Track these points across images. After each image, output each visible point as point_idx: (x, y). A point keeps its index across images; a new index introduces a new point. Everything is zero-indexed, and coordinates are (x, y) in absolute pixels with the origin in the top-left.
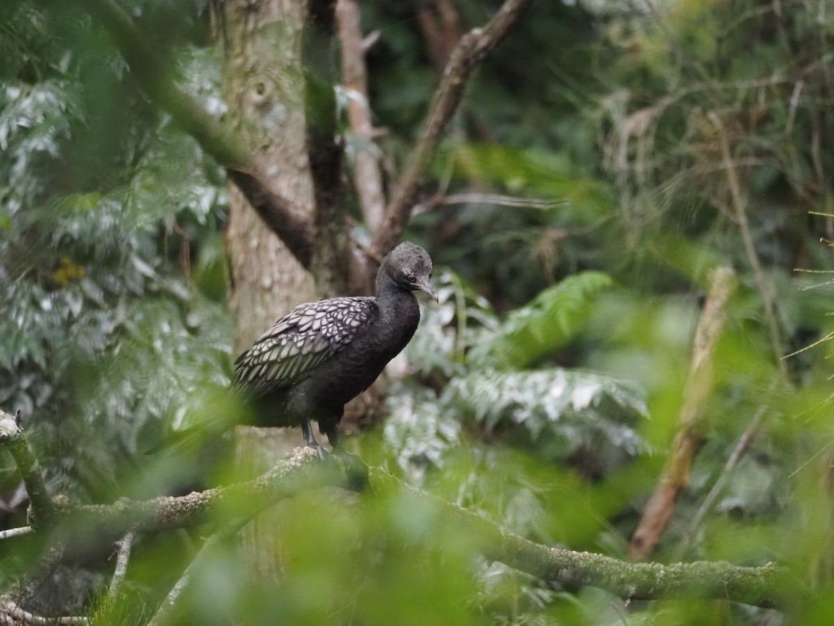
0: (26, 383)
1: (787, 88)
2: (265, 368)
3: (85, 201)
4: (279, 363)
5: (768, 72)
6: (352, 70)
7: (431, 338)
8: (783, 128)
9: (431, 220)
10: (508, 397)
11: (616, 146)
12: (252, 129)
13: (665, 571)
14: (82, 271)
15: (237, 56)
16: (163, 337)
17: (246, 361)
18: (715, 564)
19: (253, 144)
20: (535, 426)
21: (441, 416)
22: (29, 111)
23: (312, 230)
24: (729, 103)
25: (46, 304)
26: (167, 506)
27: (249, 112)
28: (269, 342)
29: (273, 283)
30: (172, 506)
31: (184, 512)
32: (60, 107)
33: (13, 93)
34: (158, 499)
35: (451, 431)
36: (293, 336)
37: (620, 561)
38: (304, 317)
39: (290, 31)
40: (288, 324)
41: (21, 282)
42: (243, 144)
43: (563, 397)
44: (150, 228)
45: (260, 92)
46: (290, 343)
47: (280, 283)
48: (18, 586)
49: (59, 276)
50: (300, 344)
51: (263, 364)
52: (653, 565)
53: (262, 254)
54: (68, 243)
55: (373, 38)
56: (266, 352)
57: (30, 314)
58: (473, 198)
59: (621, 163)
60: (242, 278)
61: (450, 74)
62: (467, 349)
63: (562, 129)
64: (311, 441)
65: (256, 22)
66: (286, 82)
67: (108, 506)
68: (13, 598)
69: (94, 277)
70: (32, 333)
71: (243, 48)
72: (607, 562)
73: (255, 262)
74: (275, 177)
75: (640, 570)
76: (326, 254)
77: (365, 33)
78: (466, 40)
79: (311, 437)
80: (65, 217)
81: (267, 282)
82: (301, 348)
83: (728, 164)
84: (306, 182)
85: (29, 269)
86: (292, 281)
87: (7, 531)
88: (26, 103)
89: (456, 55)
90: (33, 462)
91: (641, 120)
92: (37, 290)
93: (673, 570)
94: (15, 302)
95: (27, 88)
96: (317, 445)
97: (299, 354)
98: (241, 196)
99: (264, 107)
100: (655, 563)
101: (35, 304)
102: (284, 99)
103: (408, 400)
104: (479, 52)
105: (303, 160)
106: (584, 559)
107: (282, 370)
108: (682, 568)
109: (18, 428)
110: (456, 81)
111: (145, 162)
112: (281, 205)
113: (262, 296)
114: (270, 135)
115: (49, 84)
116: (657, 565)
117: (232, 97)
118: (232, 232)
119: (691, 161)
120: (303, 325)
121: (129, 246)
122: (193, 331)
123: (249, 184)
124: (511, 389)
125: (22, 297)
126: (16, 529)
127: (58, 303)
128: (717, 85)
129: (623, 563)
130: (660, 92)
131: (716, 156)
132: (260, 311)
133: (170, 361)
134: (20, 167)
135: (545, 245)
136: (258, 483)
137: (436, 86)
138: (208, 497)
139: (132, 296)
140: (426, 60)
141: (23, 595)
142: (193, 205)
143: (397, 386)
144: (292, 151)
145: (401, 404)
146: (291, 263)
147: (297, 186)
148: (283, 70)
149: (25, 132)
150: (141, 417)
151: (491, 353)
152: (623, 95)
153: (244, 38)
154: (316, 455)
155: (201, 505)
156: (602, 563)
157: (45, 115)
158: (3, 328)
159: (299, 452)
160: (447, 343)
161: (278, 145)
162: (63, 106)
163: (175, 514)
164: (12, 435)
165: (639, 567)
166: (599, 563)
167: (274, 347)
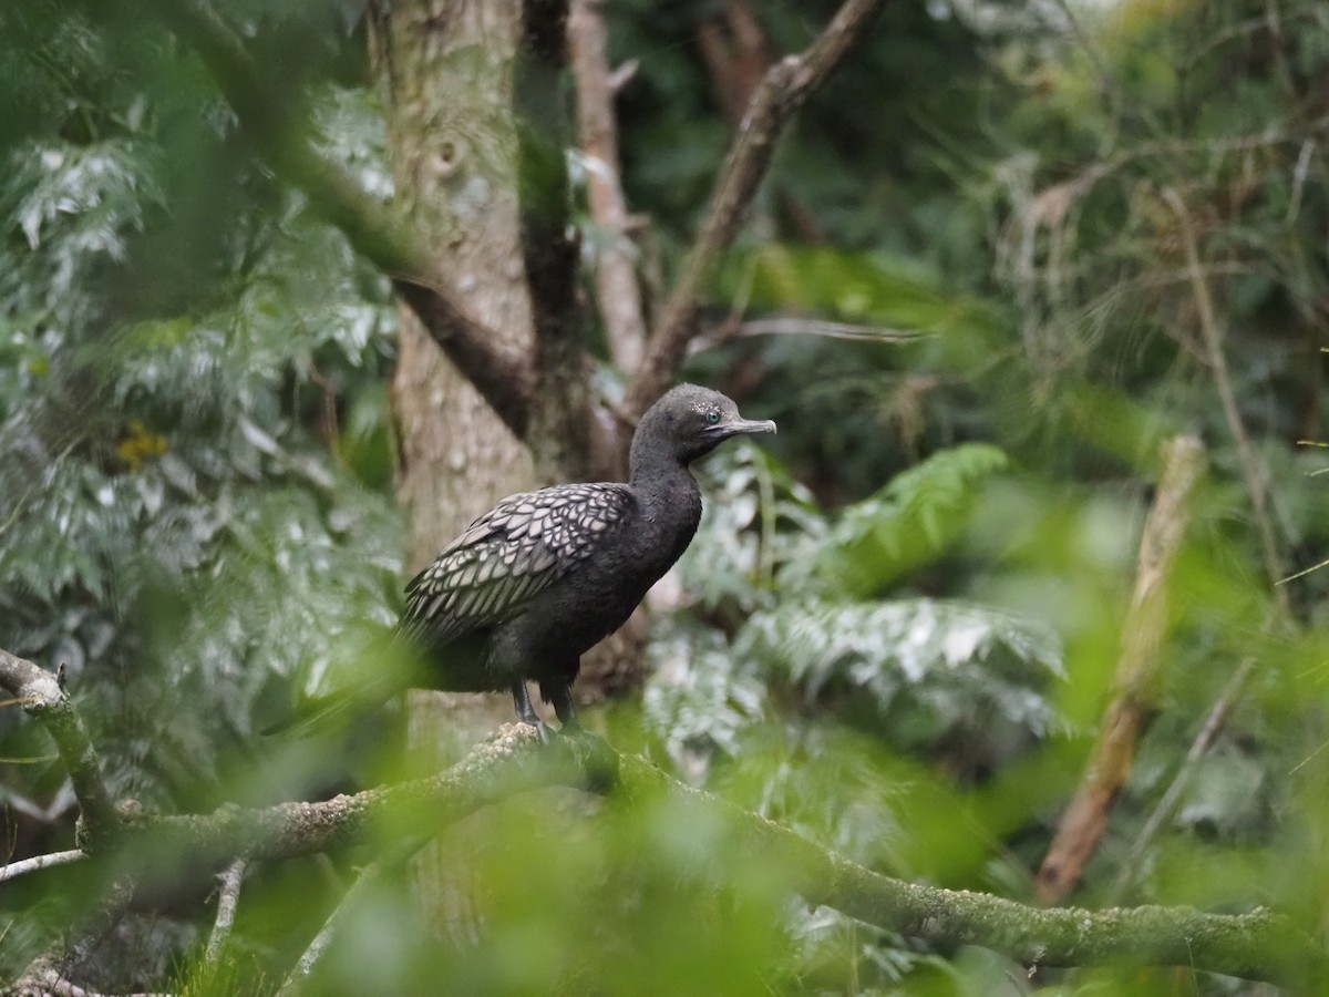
0: (72, 620)
1: (1289, 151)
2: (453, 598)
3: (165, 332)
4: (477, 589)
5: (1258, 126)
6: (592, 122)
7: (718, 549)
8: (1282, 214)
9: (719, 361)
10: (841, 643)
11: (1016, 242)
12: (434, 216)
13: (1092, 920)
14: (162, 442)
15: (410, 101)
16: (292, 547)
17: (423, 586)
18: (1172, 910)
19: (436, 240)
20: (884, 690)
21: (735, 674)
22: (76, 189)
23: (530, 377)
24: (1196, 174)
25: (106, 496)
26: (298, 818)
27: (430, 189)
28: (459, 557)
29: (468, 461)
30: (306, 817)
31: (326, 826)
32: (127, 183)
33: (52, 160)
34: (285, 805)
35: (751, 697)
36: (498, 546)
37: (1020, 905)
38: (515, 516)
39: (494, 59)
40: (489, 526)
41: (66, 460)
42: (420, 239)
43: (929, 644)
44: (271, 374)
45: (447, 158)
46: (494, 558)
47: (479, 462)
48: (62, 944)
49: (126, 452)
50: (509, 560)
51: (451, 591)
52: (1074, 911)
53: (450, 414)
54: (140, 399)
55: (627, 71)
56: (454, 572)
57: (80, 511)
58: (787, 326)
59: (1024, 269)
60: (418, 453)
61: (750, 129)
62: (777, 567)
63: (927, 216)
64: (527, 713)
65: (441, 47)
66: (488, 141)
67: (204, 818)
68: (54, 964)
69: (181, 453)
70: (83, 542)
71: (420, 88)
72: (999, 906)
73: (438, 427)
74: (473, 291)
75: (1052, 918)
76: (553, 415)
77: (614, 64)
78: (774, 75)
79: (527, 707)
80: (135, 358)
81: (457, 460)
82: (511, 566)
83: (1195, 271)
84: (520, 300)
85: (78, 440)
86: (497, 458)
87: (45, 857)
88: (73, 176)
89: (758, 101)
90: (84, 748)
91: (1056, 202)
92: (90, 473)
93: (1104, 918)
94: (56, 494)
95: (75, 151)
96: (538, 719)
97: (508, 574)
99: (453, 182)
100: (1077, 909)
101: (88, 496)
102: (484, 168)
103: (682, 647)
104: (795, 94)
105: (515, 266)
106: (964, 903)
107: (480, 600)
108: (1119, 917)
109: (61, 693)
110: (759, 139)
111: (261, 269)
112: (478, 337)
113: (450, 484)
114: (463, 226)
115: (108, 146)
116: (1079, 912)
117: (402, 167)
118: (402, 380)
119: (1134, 267)
120: (514, 530)
121: (237, 403)
122: (340, 538)
123: (428, 303)
124: (847, 631)
125: (68, 484)
126: (58, 854)
127: (126, 493)
128: (1177, 145)
129: (1025, 908)
130: (1088, 155)
131: (1176, 259)
132: (446, 506)
133: (302, 584)
134: (63, 278)
135: (902, 401)
136: (443, 780)
137: (727, 147)
138: (364, 802)
139: (243, 481)
140: (711, 105)
141: (69, 958)
142: (340, 335)
143: (665, 625)
144: (497, 252)
145: (671, 654)
146: (496, 429)
147: (506, 308)
148: (484, 122)
149: (71, 221)
150: (257, 675)
151: (815, 573)
152: (1027, 161)
153: (422, 71)
154: (535, 735)
155: (352, 815)
156: (992, 907)
157: (102, 195)
158: (36, 534)
159: (509, 731)
160: (744, 557)
161: (476, 242)
162: (132, 180)
163: (311, 830)
164: (52, 704)
165: (1050, 915)
166: (987, 907)
167: (468, 563)
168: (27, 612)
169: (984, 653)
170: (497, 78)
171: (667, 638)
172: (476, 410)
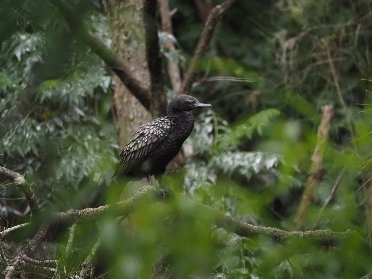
0: (30, 162)
1: (355, 27)
2: (133, 155)
3: (53, 83)
5: (347, 20)
6: (166, 24)
7: (203, 139)
8: (353, 44)
9: (202, 89)
10: (237, 163)
11: (281, 53)
12: (123, 51)
13: (303, 234)
14: (53, 113)
15: (116, 20)
16: (88, 141)
17: (124, 153)
18: (325, 231)
19: (124, 57)
20: (249, 176)
21: (208, 173)
22: (30, 45)
23: (150, 94)
24: (331, 34)
25: (38, 128)
26: (90, 212)
27: (122, 44)
28: (132, 143)
29: (134, 117)
30: (92, 212)
31: (97, 214)
32: (43, 43)
33: (23, 37)
34: (86, 209)
35: (213, 179)
36: (142, 138)
38: (145, 130)
39: (138, 8)
40: (139, 134)
41: (28, 118)
42: (120, 57)
43: (261, 163)
44: (83, 95)
45: (126, 35)
46: (142, 141)
47: (137, 117)
48: (27, 248)
49: (44, 116)
50: (146, 141)
51: (132, 153)
52: (298, 232)
53: (129, 104)
54: (48, 102)
55: (174, 11)
56: (132, 148)
57: (32, 132)
58: (220, 78)
59: (283, 60)
60: (121, 115)
61: (208, 25)
62: (218, 143)
63: (258, 48)
64: (150, 183)
65: (124, 5)
66: (138, 30)
67: (65, 213)
68: (25, 253)
69: (59, 116)
70: (32, 141)
71: (118, 17)
72: (279, 231)
73: (126, 108)
74: (134, 71)
75: (293, 234)
76: (157, 104)
77: (171, 9)
78: (214, 10)
79: (150, 181)
80: (46, 90)
81: (131, 117)
82: (146, 142)
83: (330, 60)
84: (147, 73)
85: (30, 112)
86: (142, 116)
87: (22, 225)
88: (29, 42)
89: (210, 18)
90: (32, 195)
91: (291, 42)
92: (34, 122)
93: (307, 234)
94: (25, 128)
95: (29, 35)
96: (153, 184)
97: (146, 145)
98: (119, 80)
99: (128, 42)
100: (299, 231)
101: (34, 128)
102: (137, 38)
103: (194, 165)
104: (219, 15)
105: (145, 64)
106: (269, 230)
107: (140, 154)
108: (311, 233)
109: (25, 181)
110: (210, 28)
111: (79, 65)
112: (136, 83)
113: (130, 123)
114: (131, 54)
115: (38, 33)
116: (300, 232)
117: (115, 38)
118: (116, 96)
119: (314, 60)
120: (146, 133)
121: (74, 103)
122: (102, 138)
123: (123, 75)
124: (238, 160)
125: (28, 125)
126: (26, 224)
127: (44, 127)
128: (325, 26)
129: (285, 231)
130: (300, 31)
131: (325, 57)
132: (129, 129)
133: (92, 152)
134: (27, 69)
135: (252, 97)
136: (128, 201)
137: (202, 31)
138: (107, 208)
139: (75, 123)
140: (199, 19)
141: (29, 251)
142: (101, 84)
143: (189, 160)
144: (140, 60)
145: (191, 168)
146: (142, 108)
147: (143, 75)
148: (136, 26)
149: (29, 54)
150: (81, 177)
151: (230, 145)
152: (284, 32)
153: (119, 12)
154: (152, 189)
155: (104, 211)
156: (276, 232)
157: (37, 47)
158: (20, 138)
159: (145, 188)
160: (210, 141)
161: (135, 58)
162: (44, 43)
163: (93, 216)
164: (23, 183)
165: (292, 233)
166: (275, 232)
167: (135, 144)
168: (18, 160)
169: (276, 165)
170: (139, 13)
171: (190, 163)
172: (136, 103)
